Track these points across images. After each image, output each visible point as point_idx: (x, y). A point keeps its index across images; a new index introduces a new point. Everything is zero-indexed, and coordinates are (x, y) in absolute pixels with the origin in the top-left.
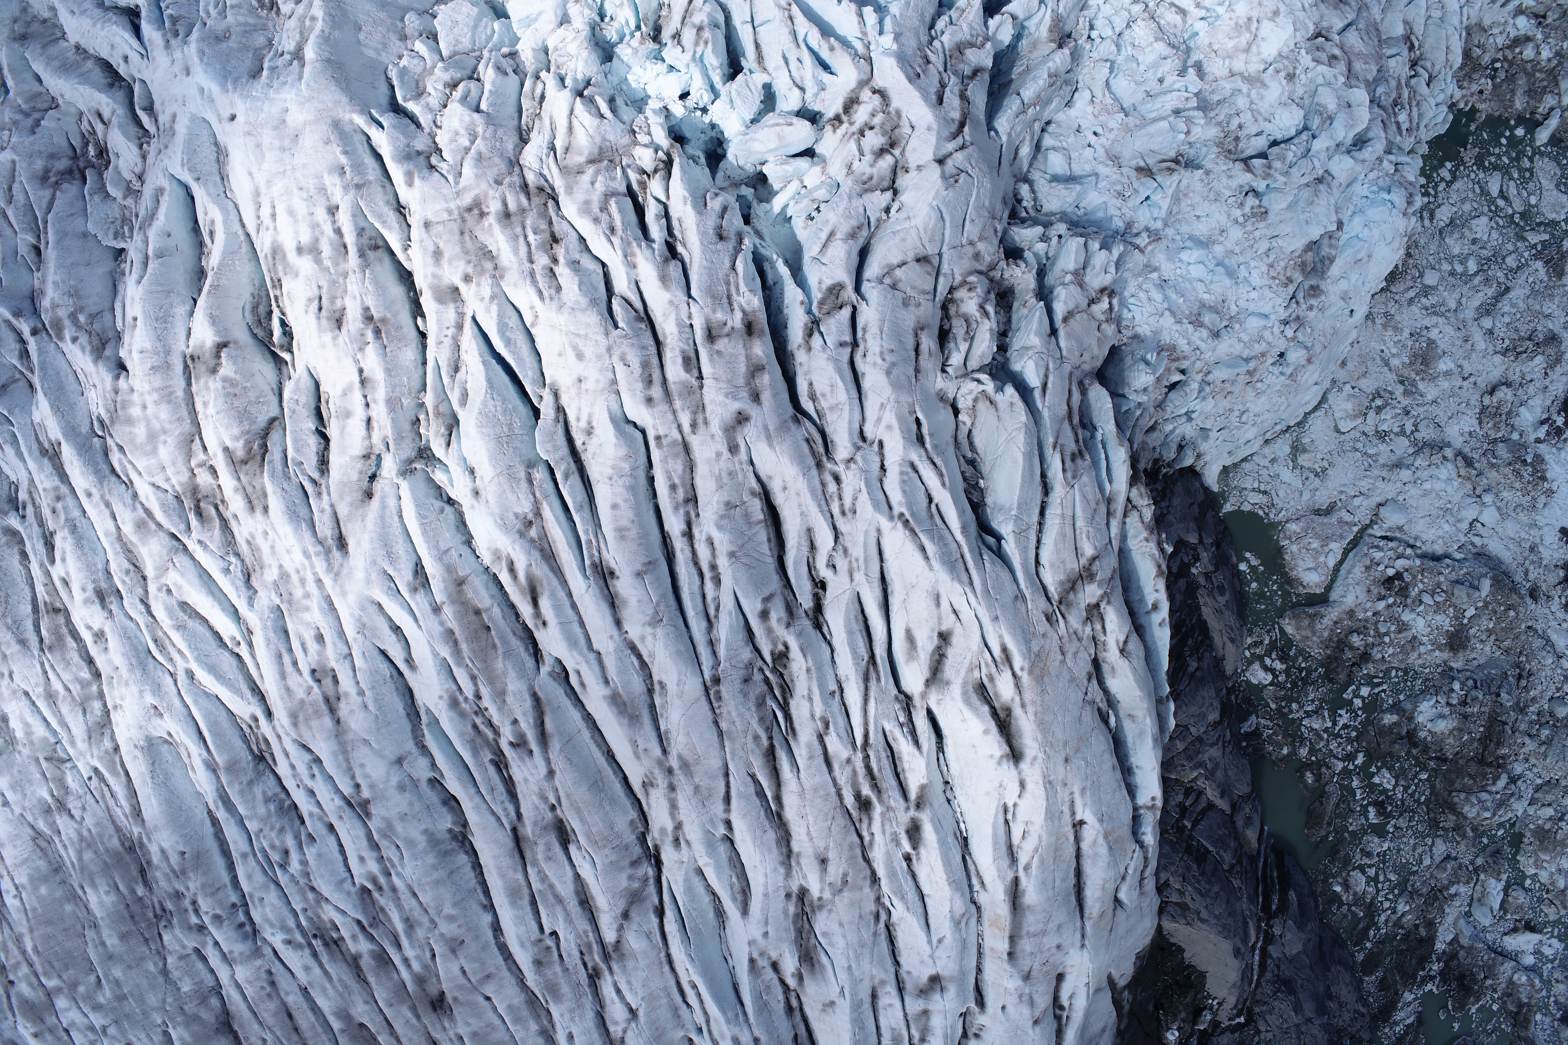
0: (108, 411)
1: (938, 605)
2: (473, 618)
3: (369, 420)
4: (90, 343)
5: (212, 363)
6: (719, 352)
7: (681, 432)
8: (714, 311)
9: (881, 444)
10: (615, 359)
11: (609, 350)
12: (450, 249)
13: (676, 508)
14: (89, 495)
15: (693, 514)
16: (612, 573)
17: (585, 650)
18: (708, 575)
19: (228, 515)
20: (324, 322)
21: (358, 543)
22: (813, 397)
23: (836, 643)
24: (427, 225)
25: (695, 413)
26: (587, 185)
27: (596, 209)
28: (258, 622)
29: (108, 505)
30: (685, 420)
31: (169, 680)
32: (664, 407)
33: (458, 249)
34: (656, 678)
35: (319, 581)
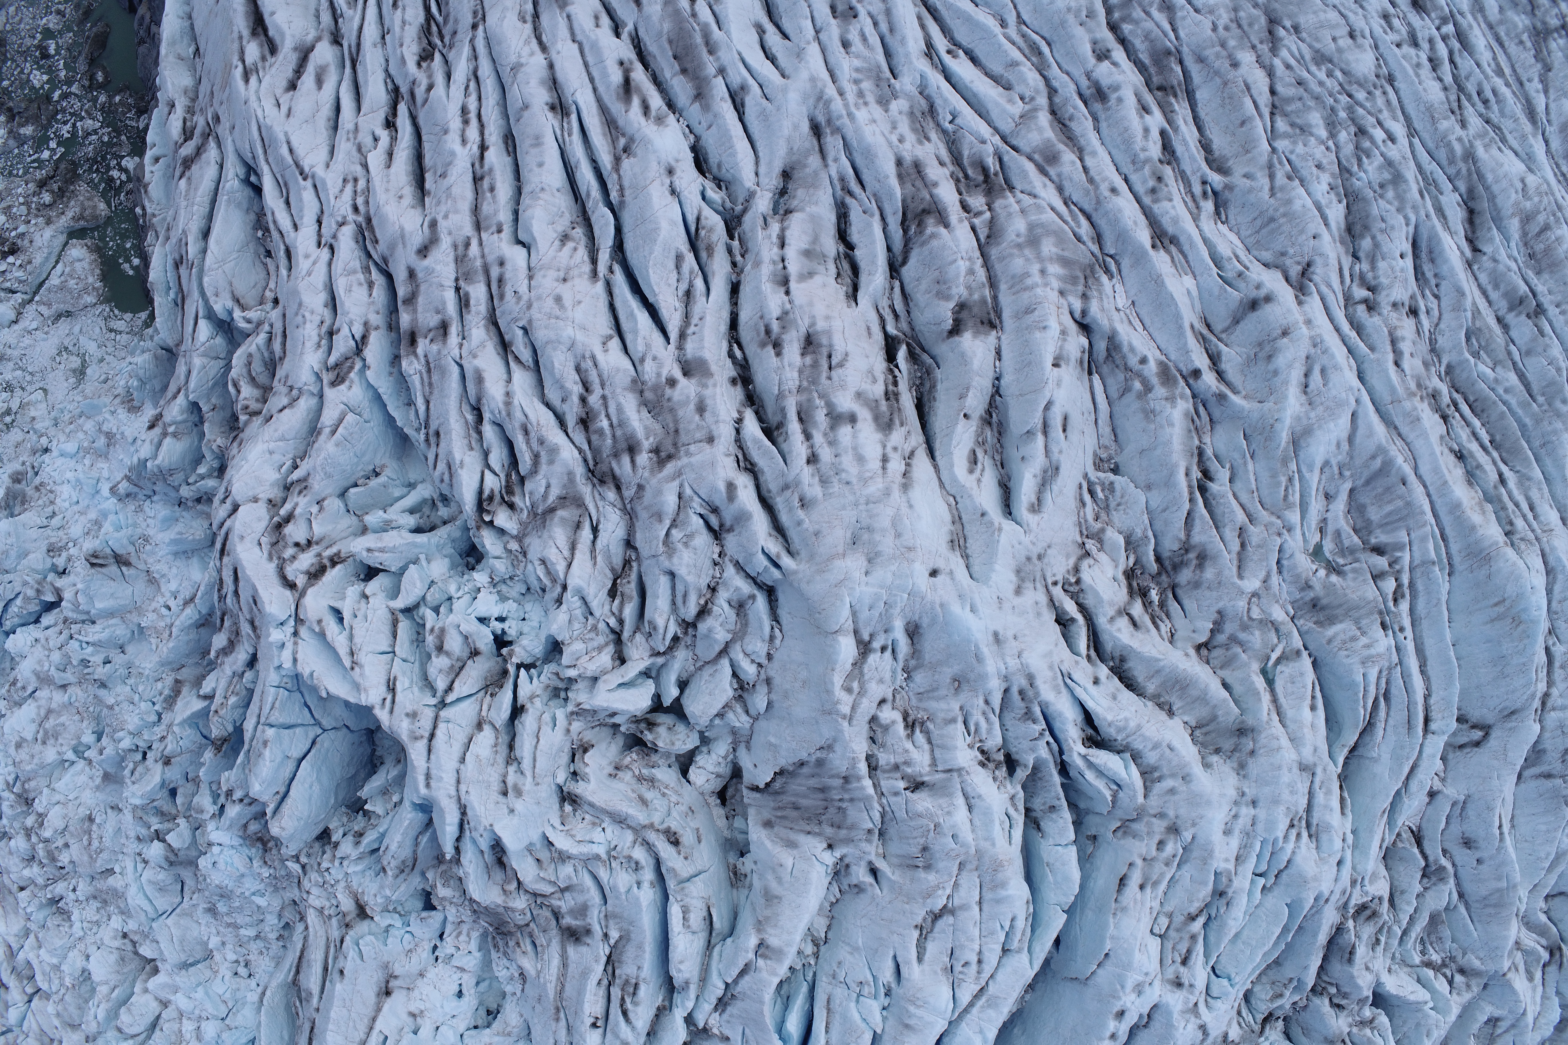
0: (1097, 280)
1: (290, 110)
2: (688, 66)
3: (782, 245)
4: (1124, 357)
5: (964, 315)
6: (438, 312)
7: (480, 239)
8: (439, 352)
9: (319, 245)
10: (525, 298)
11: (529, 306)
12: (688, 413)
13: (491, 170)
14: (1114, 190)
15: (477, 166)
16: (553, 108)
17: (585, 42)
18: (473, 116)
19: (951, 168)
20: (824, 341)
21: (796, 127)
22: (371, 285)
23: (381, 76)
24: (711, 440)
25: (465, 256)
26: (554, 482)
27: (543, 453)
28: (915, 60)
29: (1091, 181)
30: (474, 249)
31: (1025, 17)
32: (491, 258)
33: (681, 413)
34: (529, 27)
35: (841, 93)
